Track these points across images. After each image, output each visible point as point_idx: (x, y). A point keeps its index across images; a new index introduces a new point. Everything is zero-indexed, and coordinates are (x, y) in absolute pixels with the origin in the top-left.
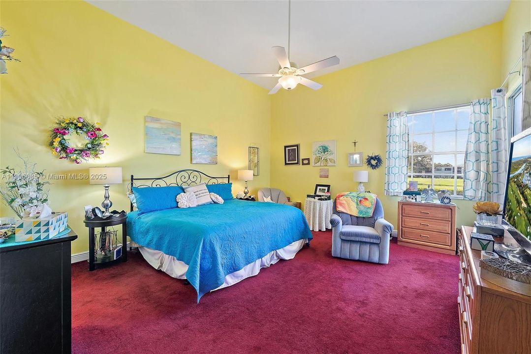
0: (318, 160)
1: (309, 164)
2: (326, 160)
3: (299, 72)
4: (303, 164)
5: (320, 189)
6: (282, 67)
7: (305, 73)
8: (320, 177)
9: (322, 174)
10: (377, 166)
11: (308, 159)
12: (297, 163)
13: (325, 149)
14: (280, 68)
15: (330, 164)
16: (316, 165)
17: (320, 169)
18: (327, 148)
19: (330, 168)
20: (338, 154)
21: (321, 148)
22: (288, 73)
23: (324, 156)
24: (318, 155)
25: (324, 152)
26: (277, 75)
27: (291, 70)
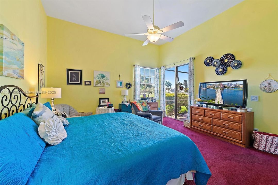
0: (98, 83)
1: (90, 85)
2: (104, 83)
3: (159, 32)
4: (86, 85)
5: (102, 101)
6: (149, 29)
7: (163, 32)
8: (99, 94)
9: (100, 91)
10: (130, 87)
11: (90, 82)
12: (81, 84)
13: (103, 77)
14: (148, 30)
15: (106, 85)
16: (97, 86)
17: (99, 89)
18: (105, 76)
19: (106, 88)
20: (112, 79)
21: (101, 75)
22: (153, 32)
23: (102, 80)
24: (98, 80)
25: (103, 78)
26: (147, 34)
27: (154, 31)
